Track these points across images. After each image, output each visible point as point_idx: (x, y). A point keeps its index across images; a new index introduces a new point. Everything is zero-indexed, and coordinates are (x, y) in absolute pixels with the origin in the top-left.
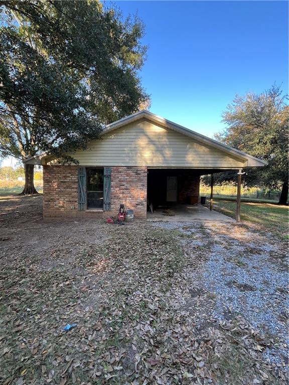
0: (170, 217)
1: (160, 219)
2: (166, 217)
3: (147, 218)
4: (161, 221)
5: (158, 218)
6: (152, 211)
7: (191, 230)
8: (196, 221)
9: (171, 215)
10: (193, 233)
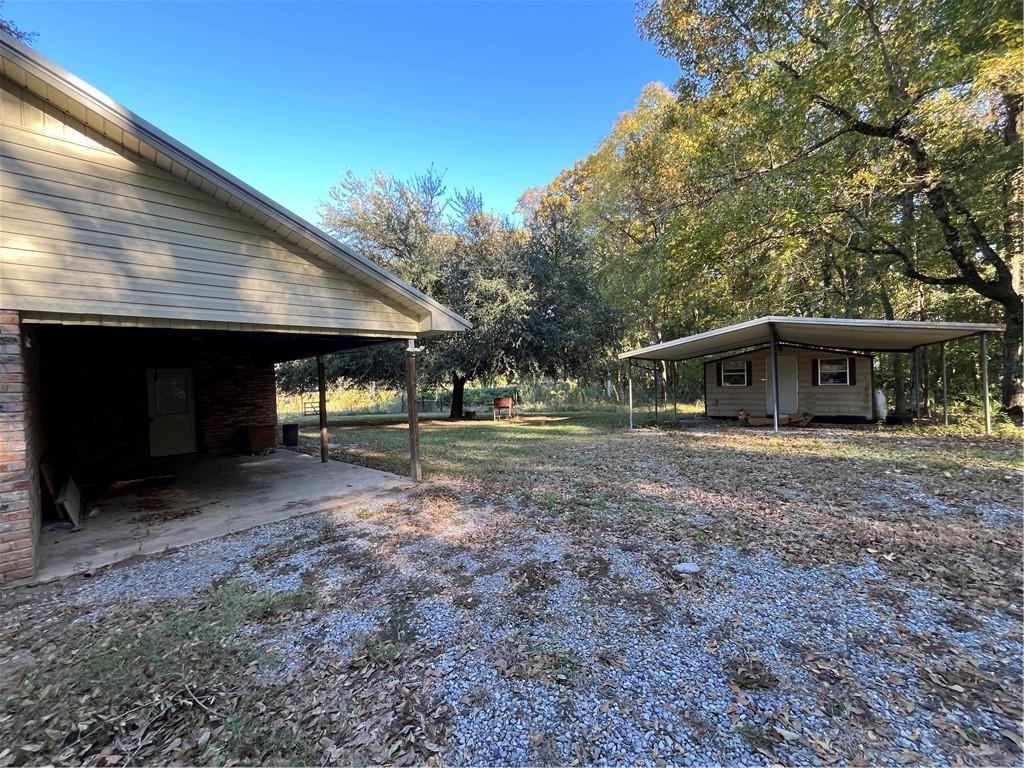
0: (177, 525)
1: (124, 552)
2: (155, 528)
3: (41, 566)
4: (135, 559)
5: (114, 543)
6: (73, 515)
7: (293, 560)
8: (294, 512)
9: (184, 515)
10: (308, 577)
